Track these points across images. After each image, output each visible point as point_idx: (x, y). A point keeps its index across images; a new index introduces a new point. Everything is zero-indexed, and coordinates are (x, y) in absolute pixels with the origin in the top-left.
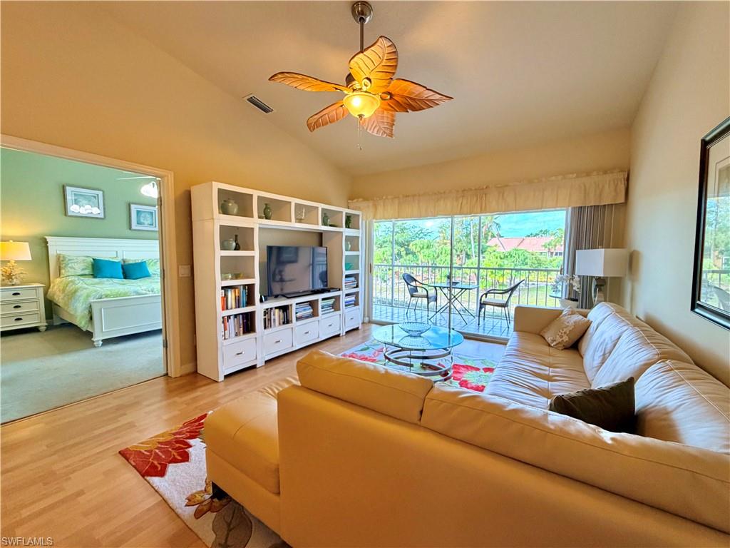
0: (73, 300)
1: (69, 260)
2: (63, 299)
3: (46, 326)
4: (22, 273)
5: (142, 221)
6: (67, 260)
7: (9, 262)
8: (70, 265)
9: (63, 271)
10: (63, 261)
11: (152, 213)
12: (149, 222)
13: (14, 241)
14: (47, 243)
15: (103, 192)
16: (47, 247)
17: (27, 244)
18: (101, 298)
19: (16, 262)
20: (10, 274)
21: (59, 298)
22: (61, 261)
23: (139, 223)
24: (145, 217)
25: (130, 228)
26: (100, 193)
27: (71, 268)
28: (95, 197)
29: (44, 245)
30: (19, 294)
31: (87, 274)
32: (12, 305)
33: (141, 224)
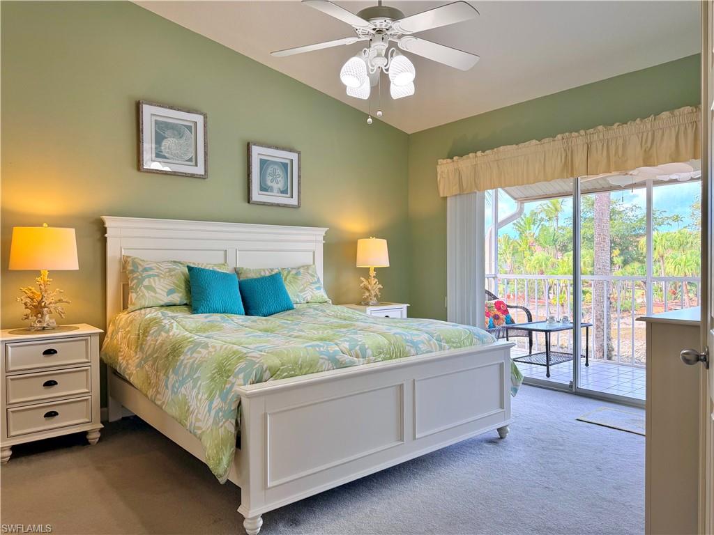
0: (172, 378)
1: (145, 270)
2: (139, 365)
3: (101, 430)
4: (60, 301)
5: (269, 183)
6: (140, 269)
7: (38, 273)
8: (146, 283)
9: (132, 296)
10: (132, 272)
11: (285, 165)
12: (280, 185)
13: (49, 226)
14: (104, 230)
15: (205, 117)
16: (105, 240)
17: (71, 232)
18: (259, 381)
19: (52, 273)
20: (40, 303)
21: (131, 365)
22: (129, 271)
23: (264, 188)
24: (274, 175)
25: (249, 200)
26: (199, 119)
27: (149, 288)
28: (189, 128)
29: (98, 236)
30: (55, 352)
31: (178, 302)
32: (40, 379)
33: (267, 190)
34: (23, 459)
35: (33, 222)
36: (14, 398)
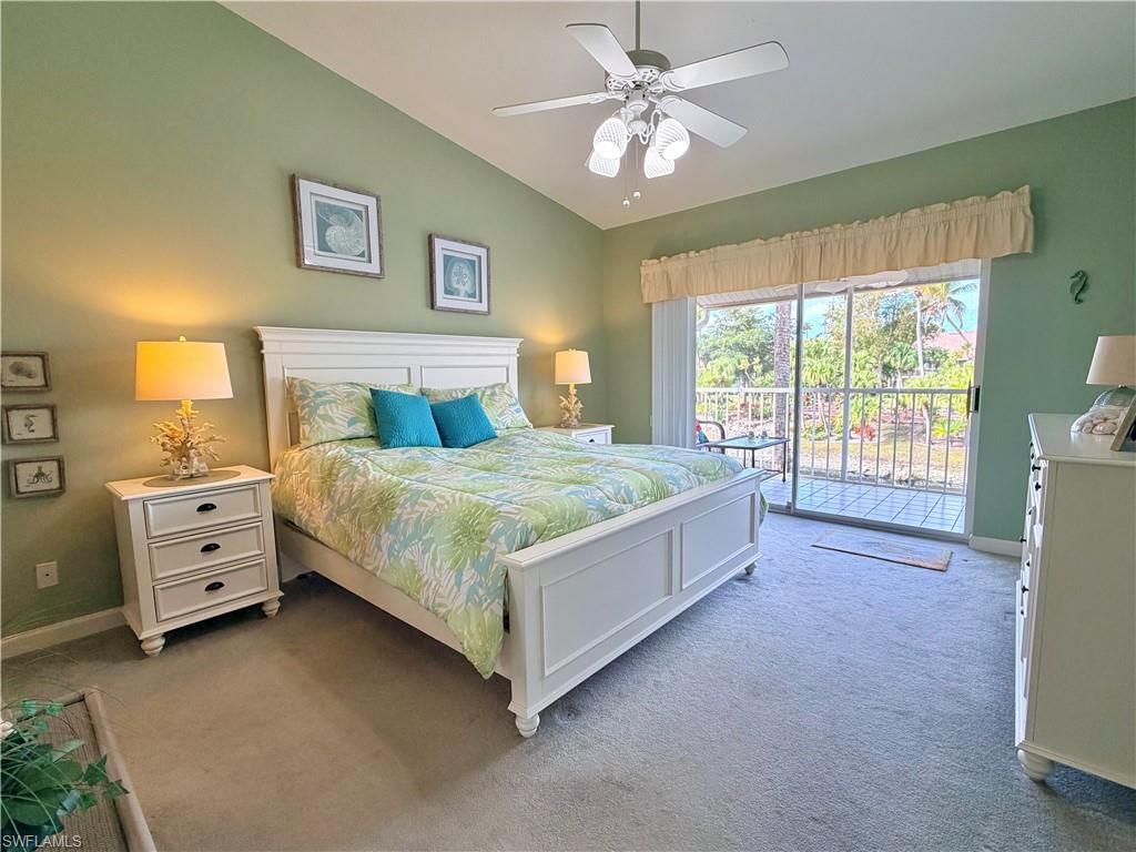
1: (318, 395)
3: (280, 599)
4: (212, 439)
5: (455, 285)
6: (312, 394)
7: (178, 404)
8: (321, 411)
9: (305, 428)
10: (302, 398)
11: (472, 263)
12: (468, 288)
13: (188, 340)
14: (260, 345)
15: (378, 200)
16: (261, 358)
17: (222, 345)
19: (198, 403)
20: (184, 443)
21: (314, 515)
22: (298, 400)
23: (448, 291)
24: (459, 274)
25: (432, 306)
26: (371, 202)
27: (325, 418)
28: (359, 213)
29: (251, 351)
30: (213, 507)
31: (362, 434)
32: (194, 543)
33: (452, 294)
34: (181, 645)
35: (167, 335)
36: (161, 572)
